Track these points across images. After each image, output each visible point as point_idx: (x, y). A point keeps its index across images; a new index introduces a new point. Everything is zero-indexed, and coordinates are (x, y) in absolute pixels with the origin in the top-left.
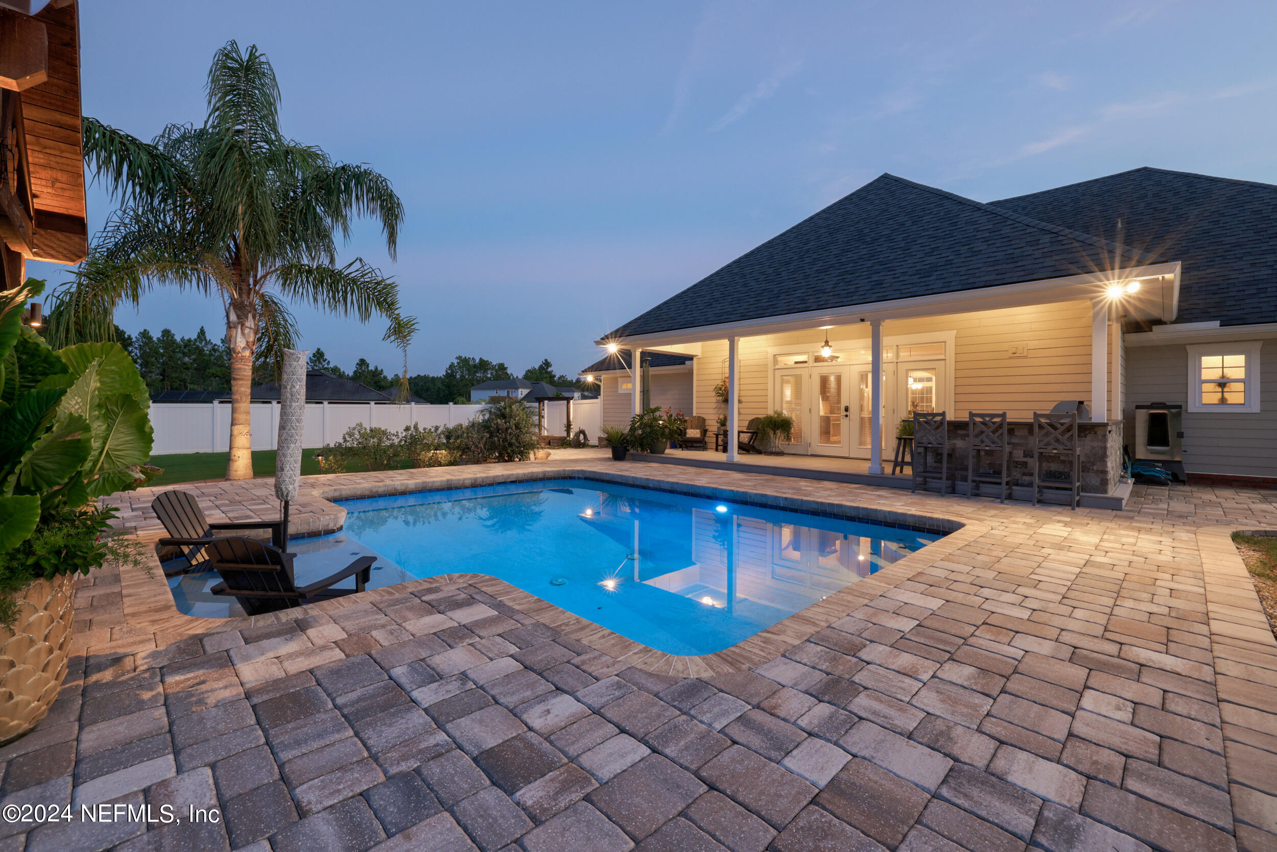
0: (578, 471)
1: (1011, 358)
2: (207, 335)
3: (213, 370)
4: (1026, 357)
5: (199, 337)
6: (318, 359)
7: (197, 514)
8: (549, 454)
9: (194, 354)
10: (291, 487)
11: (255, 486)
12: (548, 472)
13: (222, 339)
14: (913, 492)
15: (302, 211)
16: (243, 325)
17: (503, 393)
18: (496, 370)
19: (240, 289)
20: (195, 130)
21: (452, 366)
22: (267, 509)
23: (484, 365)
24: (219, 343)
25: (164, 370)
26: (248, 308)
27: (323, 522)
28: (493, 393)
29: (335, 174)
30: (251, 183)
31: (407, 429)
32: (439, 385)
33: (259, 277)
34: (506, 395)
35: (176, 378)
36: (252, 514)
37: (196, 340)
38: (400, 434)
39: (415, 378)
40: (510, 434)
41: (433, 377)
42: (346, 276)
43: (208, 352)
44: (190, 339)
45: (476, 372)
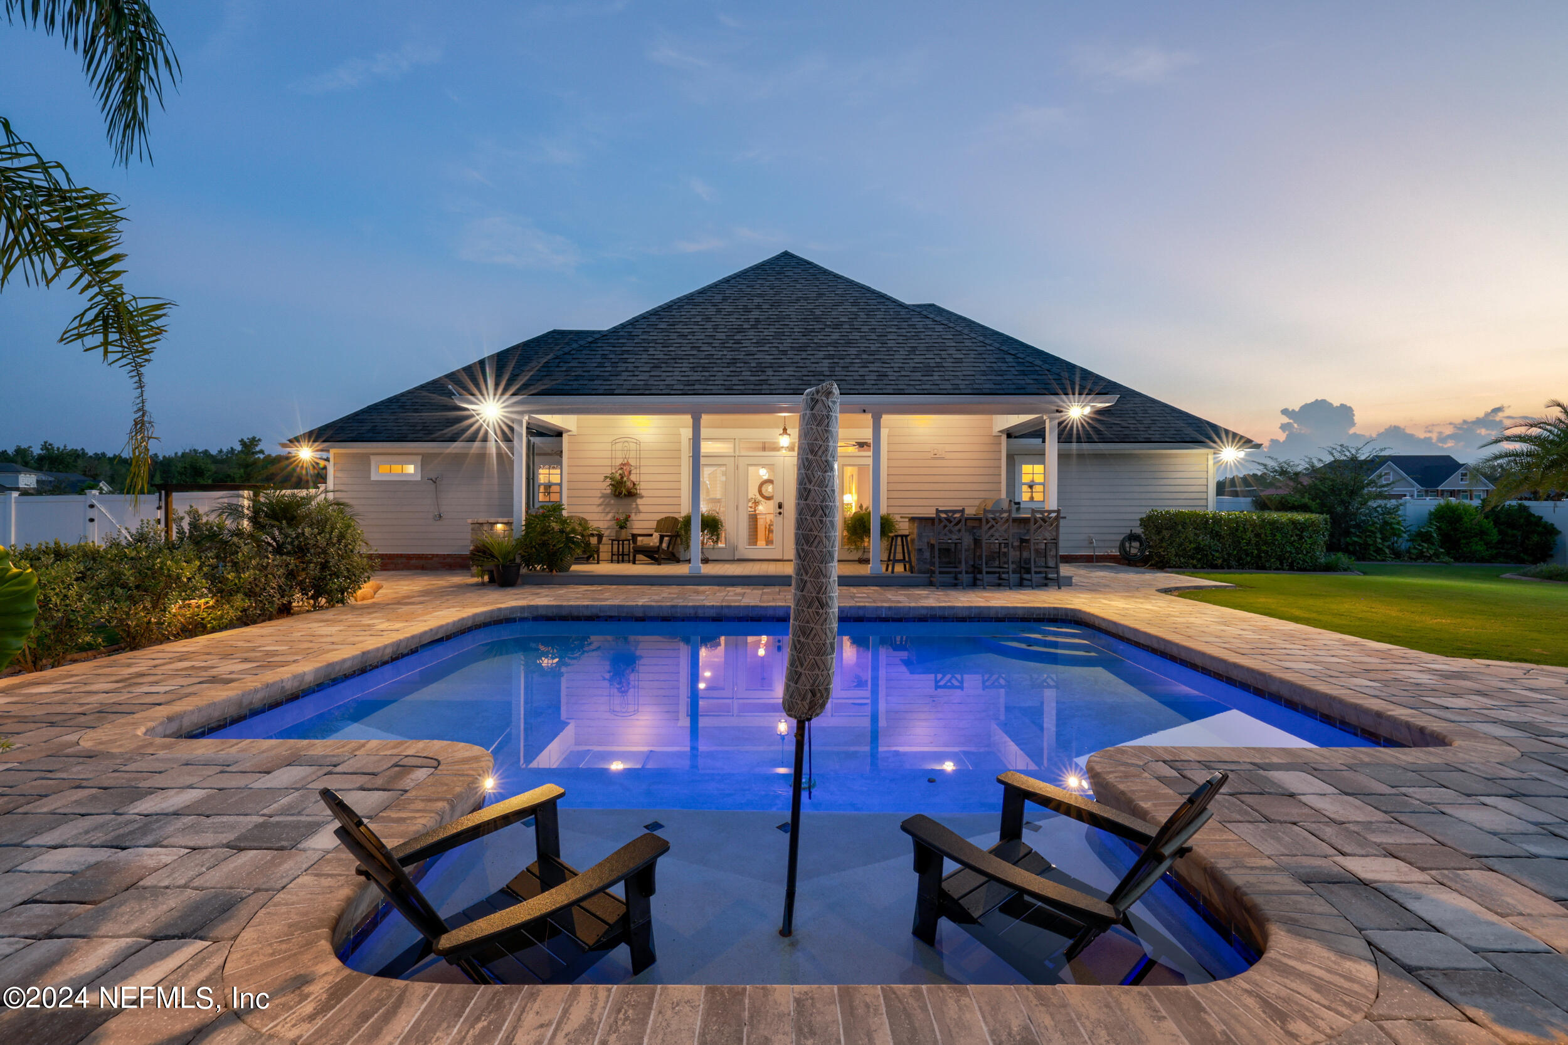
1: (932, 458)
4: (943, 458)
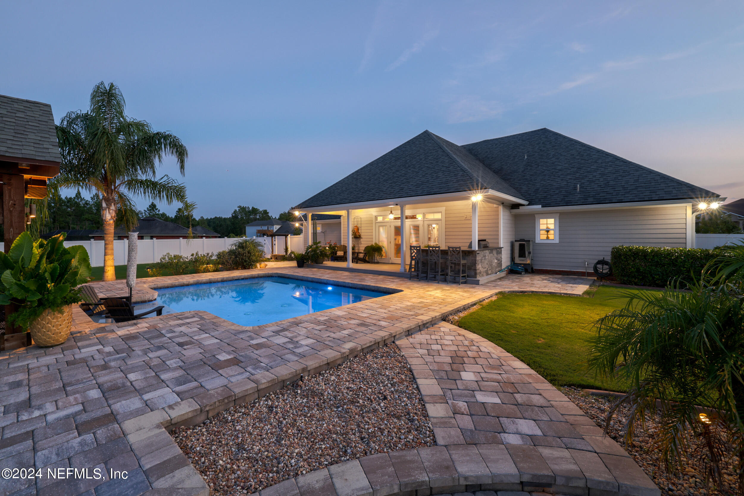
0: (275, 273)
1: (465, 220)
2: (81, 195)
3: (86, 216)
4: (470, 220)
5: (76, 196)
6: (153, 209)
7: (95, 294)
8: (266, 265)
9: (73, 207)
10: (132, 283)
11: (118, 284)
12: (260, 274)
13: (91, 197)
14: (410, 279)
15: (137, 155)
16: (109, 209)
17: (265, 228)
18: (262, 214)
19: (107, 192)
20: (83, 114)
21: (235, 212)
22: (124, 293)
23: (254, 211)
24: (90, 199)
25: (55, 217)
26: (112, 201)
27: (147, 297)
28: (259, 228)
29: (153, 137)
30: (112, 149)
31: (192, 255)
32: (229, 223)
33: (116, 186)
34: (267, 229)
35: (63, 221)
36: (116, 294)
37: (74, 198)
38: (189, 258)
39: (214, 219)
40: (245, 256)
41: (225, 218)
42: (160, 184)
43: (82, 205)
44: (71, 197)
45: (250, 215)
